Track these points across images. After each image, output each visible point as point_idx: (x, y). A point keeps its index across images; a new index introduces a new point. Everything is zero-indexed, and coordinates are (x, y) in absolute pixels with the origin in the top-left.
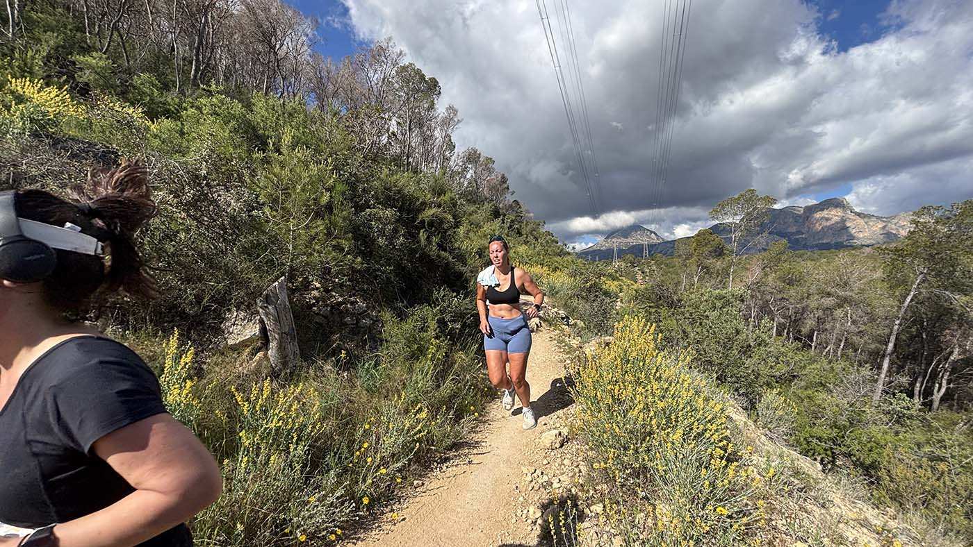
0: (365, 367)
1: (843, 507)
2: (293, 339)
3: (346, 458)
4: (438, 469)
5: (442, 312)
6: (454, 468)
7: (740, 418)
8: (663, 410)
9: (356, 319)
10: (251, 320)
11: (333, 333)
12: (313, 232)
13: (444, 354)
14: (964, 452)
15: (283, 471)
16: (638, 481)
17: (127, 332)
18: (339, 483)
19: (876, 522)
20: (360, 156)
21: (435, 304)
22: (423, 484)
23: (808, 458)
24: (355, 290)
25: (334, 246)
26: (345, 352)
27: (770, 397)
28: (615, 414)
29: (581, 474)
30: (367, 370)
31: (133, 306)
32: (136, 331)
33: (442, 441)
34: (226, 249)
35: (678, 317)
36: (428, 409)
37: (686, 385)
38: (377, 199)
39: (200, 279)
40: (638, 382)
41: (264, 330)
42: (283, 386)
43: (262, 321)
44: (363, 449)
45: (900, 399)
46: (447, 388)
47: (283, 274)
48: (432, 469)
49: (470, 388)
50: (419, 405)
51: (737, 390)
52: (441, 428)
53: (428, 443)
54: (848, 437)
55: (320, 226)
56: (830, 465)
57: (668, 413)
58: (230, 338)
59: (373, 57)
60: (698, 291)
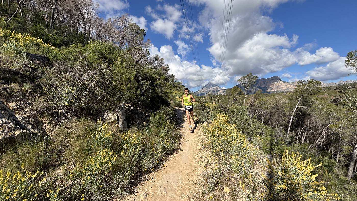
2: (126, 121)
4: (172, 155)
22: (169, 159)
27: (257, 138)
41: (118, 118)
58: (107, 121)
59: (121, 20)
60: (234, 107)
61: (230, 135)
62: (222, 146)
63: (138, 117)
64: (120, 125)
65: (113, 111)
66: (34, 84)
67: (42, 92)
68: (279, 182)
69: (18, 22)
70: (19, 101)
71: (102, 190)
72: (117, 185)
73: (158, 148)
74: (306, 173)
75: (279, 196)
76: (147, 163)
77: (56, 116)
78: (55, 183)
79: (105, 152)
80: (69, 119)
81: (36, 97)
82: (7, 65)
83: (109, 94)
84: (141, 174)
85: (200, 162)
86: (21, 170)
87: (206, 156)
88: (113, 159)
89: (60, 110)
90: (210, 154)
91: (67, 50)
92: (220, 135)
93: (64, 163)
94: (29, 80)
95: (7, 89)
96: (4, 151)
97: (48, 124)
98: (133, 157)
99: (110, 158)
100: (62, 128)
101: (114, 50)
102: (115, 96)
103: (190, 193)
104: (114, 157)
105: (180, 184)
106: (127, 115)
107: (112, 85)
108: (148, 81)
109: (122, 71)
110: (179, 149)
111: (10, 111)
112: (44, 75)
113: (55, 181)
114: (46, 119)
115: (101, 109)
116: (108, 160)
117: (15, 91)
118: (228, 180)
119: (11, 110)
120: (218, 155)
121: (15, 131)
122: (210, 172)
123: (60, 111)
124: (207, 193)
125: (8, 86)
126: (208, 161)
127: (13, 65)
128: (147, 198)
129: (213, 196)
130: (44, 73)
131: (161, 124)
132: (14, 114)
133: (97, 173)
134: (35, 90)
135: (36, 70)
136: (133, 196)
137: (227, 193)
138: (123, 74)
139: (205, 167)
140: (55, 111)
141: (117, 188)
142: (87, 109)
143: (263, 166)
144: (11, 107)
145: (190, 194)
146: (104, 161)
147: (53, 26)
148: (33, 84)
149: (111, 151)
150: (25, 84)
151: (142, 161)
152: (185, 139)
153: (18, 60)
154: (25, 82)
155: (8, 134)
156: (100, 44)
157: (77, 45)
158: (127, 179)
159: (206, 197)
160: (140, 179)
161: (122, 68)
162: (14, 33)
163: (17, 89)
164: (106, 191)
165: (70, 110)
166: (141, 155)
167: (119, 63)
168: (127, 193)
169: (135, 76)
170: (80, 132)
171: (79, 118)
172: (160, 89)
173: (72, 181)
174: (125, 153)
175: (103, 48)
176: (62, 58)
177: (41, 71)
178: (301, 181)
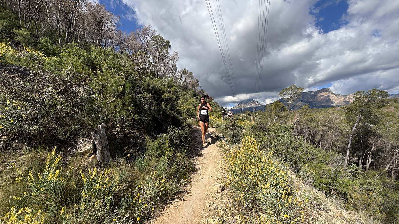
0: (139, 161)
1: (334, 212)
2: (107, 149)
3: (130, 201)
4: (170, 203)
5: (172, 136)
6: (177, 203)
7: (293, 176)
8: (262, 175)
9: (135, 140)
10: (89, 142)
11: (125, 146)
12: (116, 104)
13: (172, 154)
14: (379, 187)
15: (102, 207)
16: (253, 205)
17: (32, 148)
18: (127, 212)
19: (347, 217)
20: (137, 72)
21: (169, 133)
22: (163, 210)
23: (320, 192)
24: (134, 127)
25: (125, 109)
26: (130, 154)
27: (305, 167)
28: (243, 177)
29: (230, 203)
30: (140, 162)
31: (35, 137)
32: (36, 148)
33: (172, 191)
34: (78, 111)
35: (268, 136)
36: (166, 178)
37: (271, 164)
38: (144, 90)
39: (66, 124)
40: (252, 164)
41: (95, 146)
42: (103, 170)
43: (93, 142)
44: (137, 196)
45: (354, 166)
46: (174, 168)
47: (103, 122)
48: (167, 203)
49: (183, 168)
50: (162, 176)
51: (292, 165)
52: (171, 185)
53: (165, 192)
54: (335, 183)
55: (120, 101)
56: (329, 194)
57: (264, 176)
58: (79, 150)
59: (143, 32)
60: (276, 125)
64: (98, 156)
87: (224, 206)
172: (170, 104)
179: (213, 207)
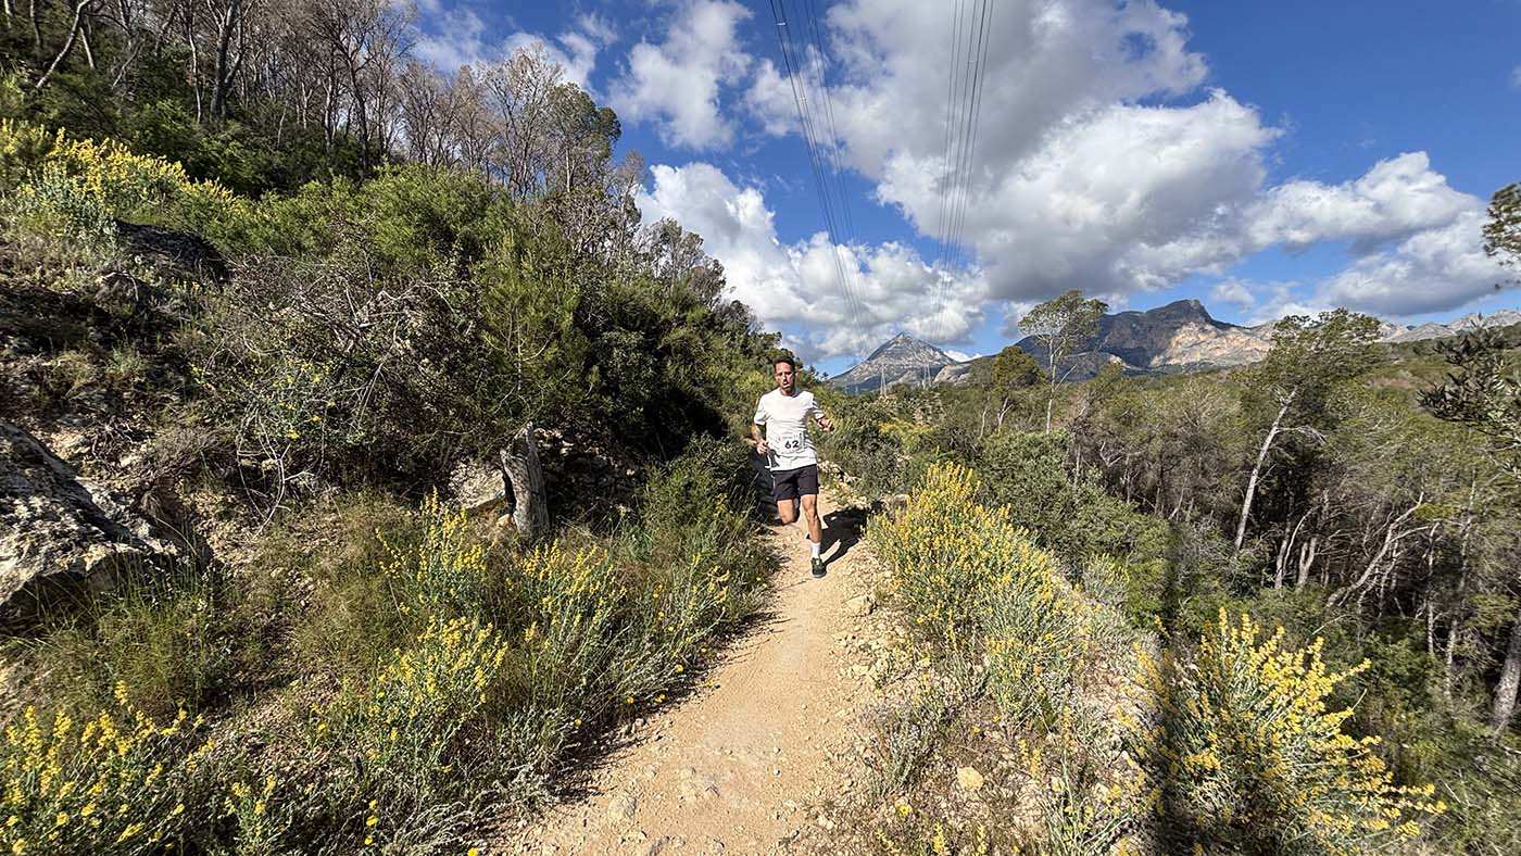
2: (542, 499)
22: (726, 656)
27: (1100, 566)
29: (899, 636)
41: (509, 487)
43: (506, 479)
49: (750, 557)
58: (464, 502)
59: (515, 73)
60: (1004, 435)
61: (985, 554)
62: (951, 600)
63: (596, 483)
64: (520, 517)
65: (487, 459)
66: (155, 353)
67: (187, 383)
68: (1187, 741)
69: (74, 90)
70: (94, 425)
71: (452, 785)
72: (513, 765)
73: (679, 612)
74: (1301, 701)
75: (1191, 800)
76: (634, 673)
77: (249, 486)
78: (257, 760)
79: (456, 629)
80: (304, 496)
81: (164, 407)
82: (37, 275)
83: (470, 391)
84: (611, 721)
85: (854, 668)
86: (114, 709)
87: (884, 642)
88: (491, 660)
89: (266, 458)
90: (901, 631)
91: (286, 206)
92: (941, 553)
93: (291, 678)
94: (131, 334)
95: (42, 373)
96: (43, 631)
97: (220, 517)
98: (574, 648)
99: (479, 656)
100: (279, 533)
101: (486, 200)
102: (494, 395)
103: (817, 793)
104: (496, 652)
105: (772, 755)
106: (549, 476)
107: (480, 349)
108: (631, 330)
109: (521, 290)
110: (771, 616)
111: (59, 468)
112: (194, 314)
113: (256, 749)
114: (209, 496)
115: (438, 455)
116: (473, 663)
117: (77, 384)
118: (976, 739)
119: (63, 462)
120: (934, 634)
121: (85, 550)
122: (897, 707)
123: (266, 464)
124: (887, 791)
125: (49, 364)
126: (891, 661)
127: (62, 274)
128: (637, 816)
129: (913, 802)
130: (193, 307)
131: (693, 510)
132: (78, 478)
133: (427, 717)
134: (159, 376)
135: (161, 295)
136: (580, 809)
137: (972, 790)
138: (524, 300)
139: (878, 686)
140: (244, 462)
141: (513, 775)
142: (381, 454)
143: (1125, 679)
144: (63, 450)
145: (816, 796)
146: (456, 667)
147: (223, 107)
148: (150, 353)
149: (483, 624)
150: (116, 354)
151: (614, 665)
152: (796, 572)
153: (83, 252)
154: (117, 348)
155: (57, 561)
156: (425, 176)
157: (330, 184)
158: (554, 740)
159: (883, 810)
160: (607, 737)
161: (522, 277)
162: (65, 139)
163: (83, 375)
164: (469, 788)
165: (307, 457)
166: (611, 640)
167: (506, 256)
168: (556, 795)
169: (580, 311)
170: (352, 550)
171: (345, 492)
172: (686, 365)
173: (325, 748)
174: (544, 630)
175: (439, 195)
176: (267, 240)
177: (182, 296)
178: (1280, 735)
179: (857, 645)
